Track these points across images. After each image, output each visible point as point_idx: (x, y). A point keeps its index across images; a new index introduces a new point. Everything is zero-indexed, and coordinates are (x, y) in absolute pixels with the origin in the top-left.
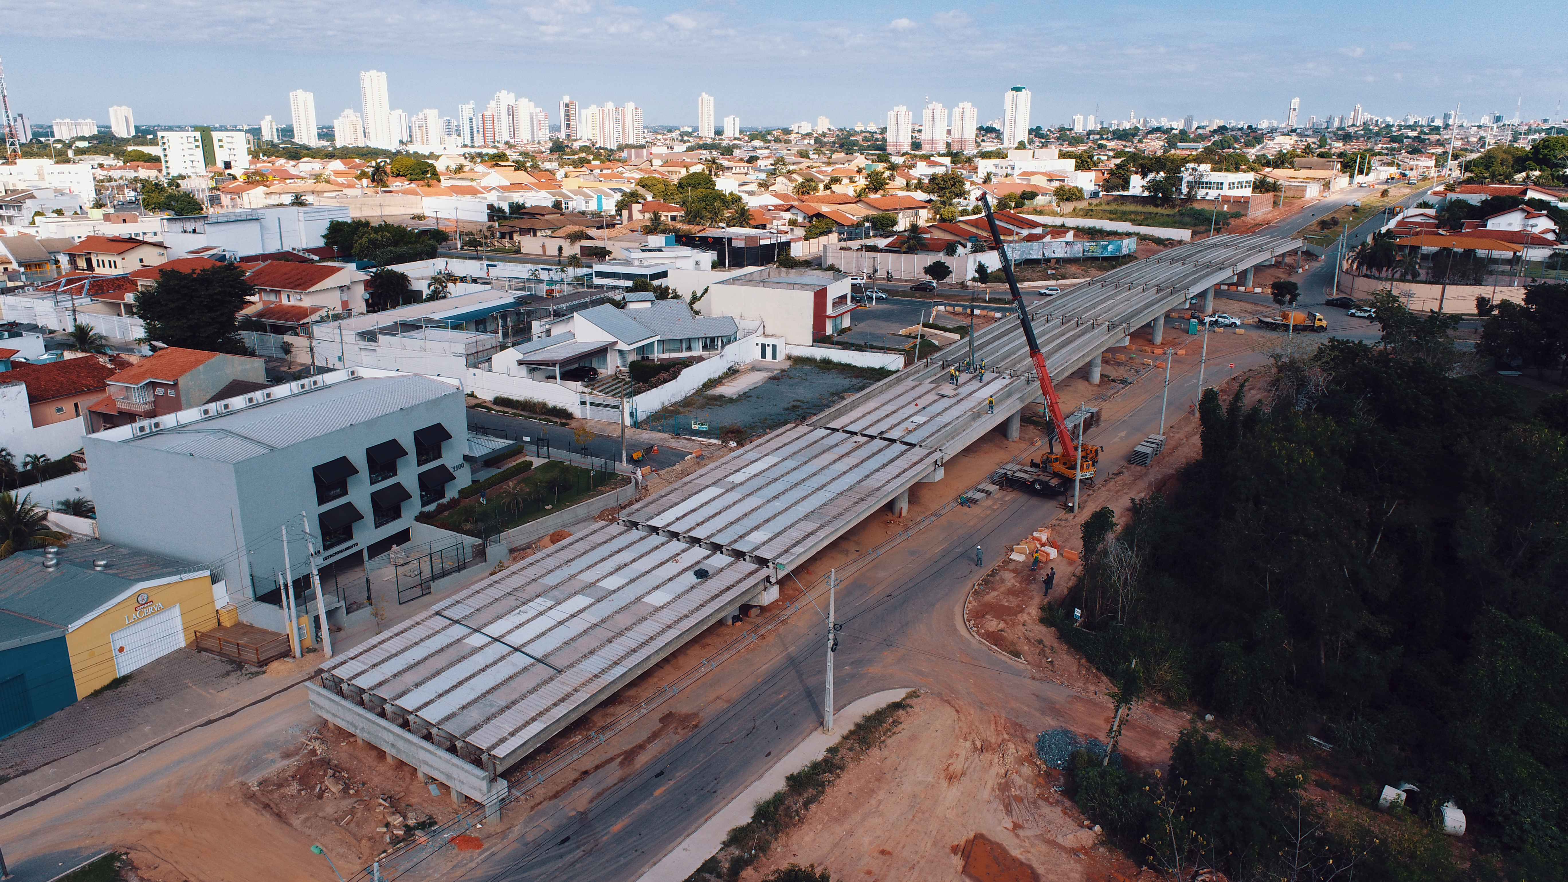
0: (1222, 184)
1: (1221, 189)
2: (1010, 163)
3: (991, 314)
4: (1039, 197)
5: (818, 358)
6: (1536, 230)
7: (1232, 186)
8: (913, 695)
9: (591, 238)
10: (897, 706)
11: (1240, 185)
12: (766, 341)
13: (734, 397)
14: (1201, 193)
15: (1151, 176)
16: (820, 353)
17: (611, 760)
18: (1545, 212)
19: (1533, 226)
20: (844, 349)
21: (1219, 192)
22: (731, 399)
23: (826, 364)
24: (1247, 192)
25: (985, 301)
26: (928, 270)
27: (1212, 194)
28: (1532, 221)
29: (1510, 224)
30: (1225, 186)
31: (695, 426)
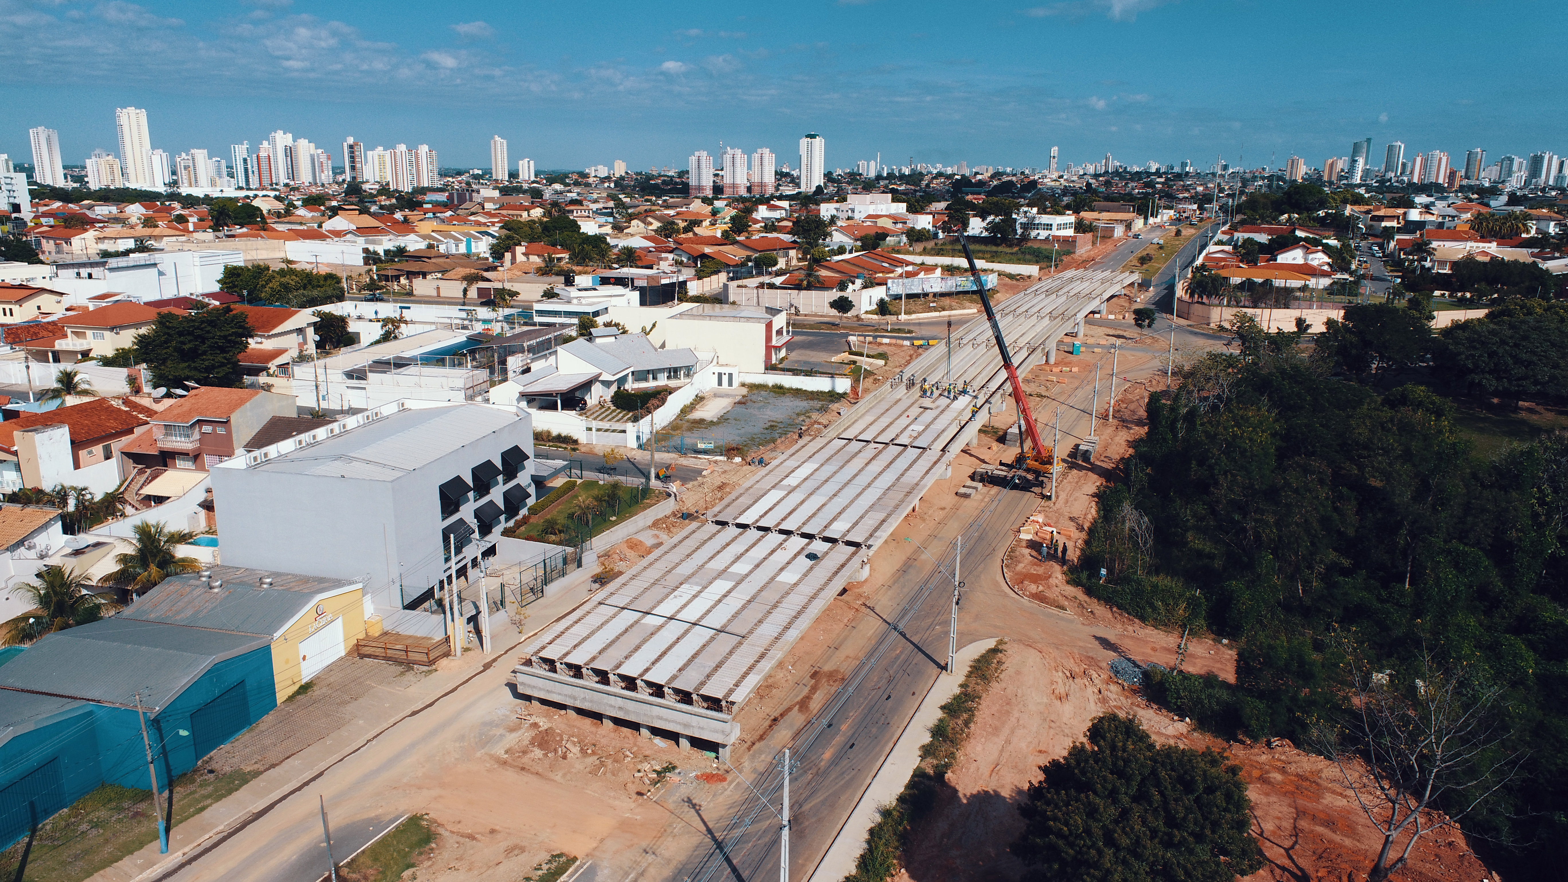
0: (1051, 225)
1: (1051, 229)
2: (850, 206)
3: (899, 342)
4: (888, 238)
5: (770, 385)
6: (1315, 263)
7: (1060, 227)
8: (1001, 642)
9: (488, 280)
10: (995, 651)
11: (1065, 226)
12: (722, 370)
13: (715, 420)
14: (1033, 233)
15: (991, 218)
16: (772, 379)
17: (789, 709)
18: (1320, 248)
19: (1312, 259)
20: (794, 374)
21: (1049, 232)
22: (712, 421)
23: (779, 389)
24: (1070, 232)
25: (887, 331)
26: (834, 305)
27: (1043, 234)
28: (1311, 256)
29: (1294, 259)
30: (1054, 227)
31: (701, 446)
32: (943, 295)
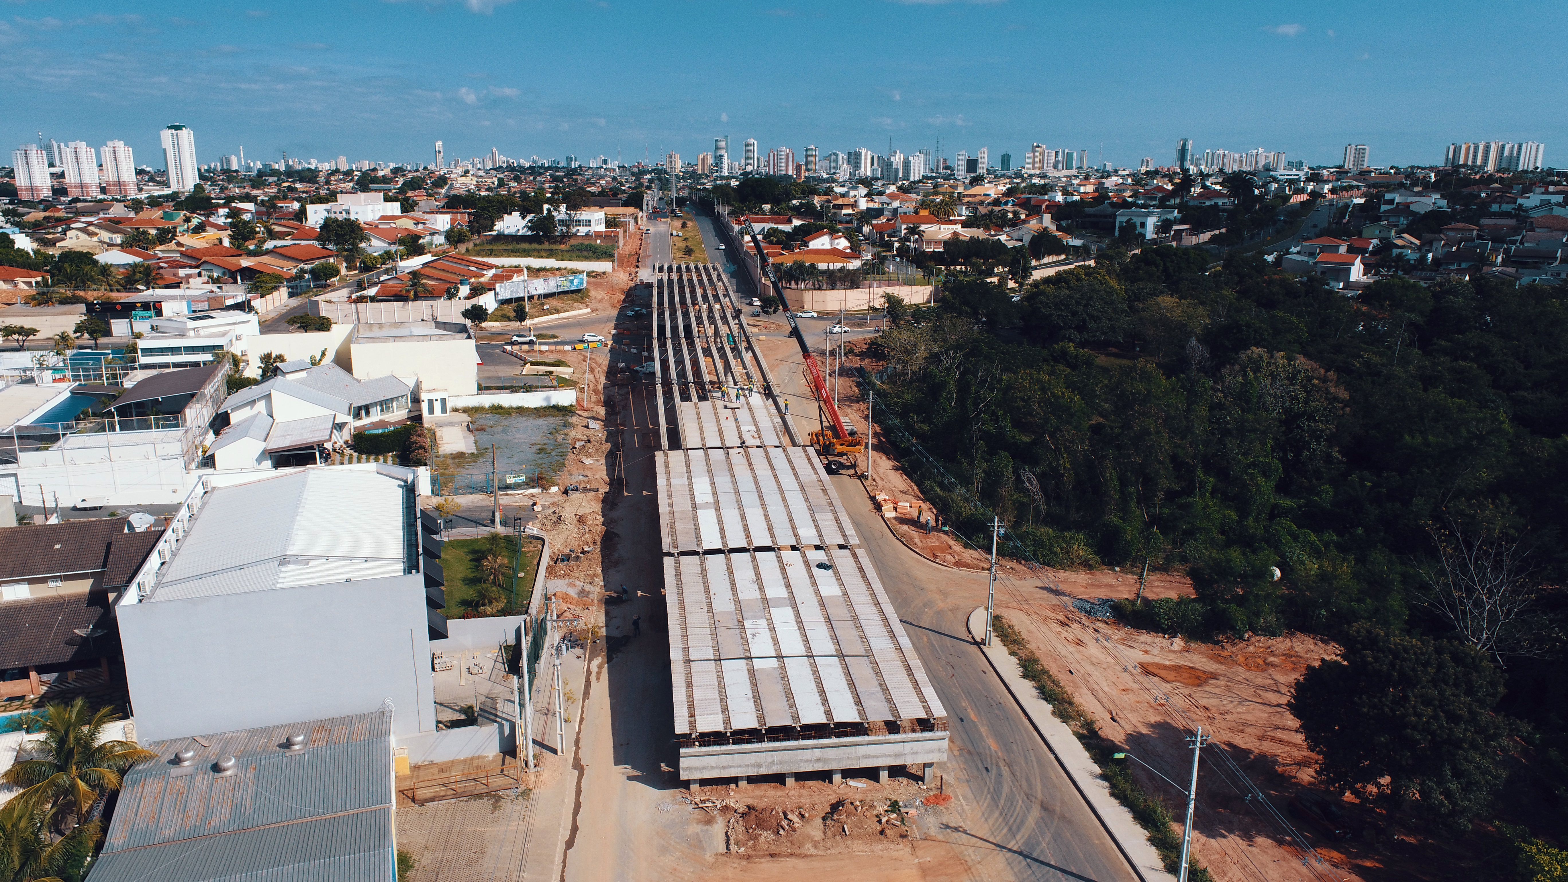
0: (590, 221)
2: (344, 207)
3: (560, 348)
4: (421, 241)
5: (487, 406)
6: (840, 247)
7: (596, 222)
10: (997, 618)
11: (599, 222)
12: (433, 396)
14: (575, 230)
15: (531, 216)
16: (488, 400)
18: (840, 234)
19: (838, 244)
20: (512, 392)
21: (588, 228)
22: (473, 454)
23: (497, 409)
24: (602, 227)
26: (466, 314)
27: (583, 231)
28: (836, 241)
29: (823, 244)
30: (592, 223)
31: (510, 480)
32: (547, 296)
